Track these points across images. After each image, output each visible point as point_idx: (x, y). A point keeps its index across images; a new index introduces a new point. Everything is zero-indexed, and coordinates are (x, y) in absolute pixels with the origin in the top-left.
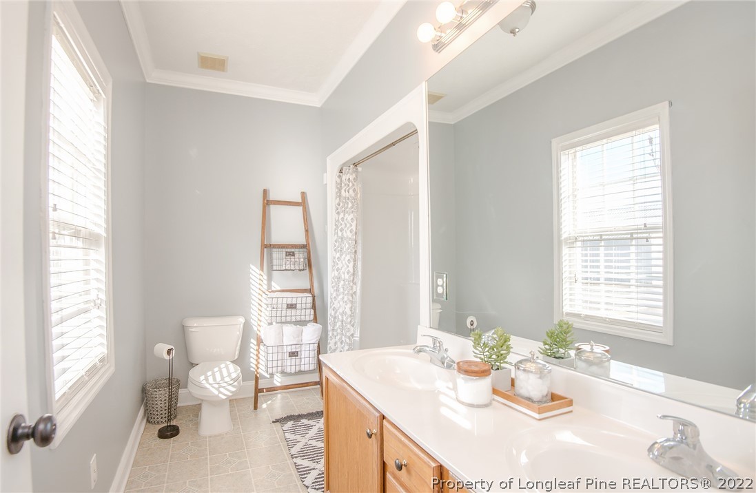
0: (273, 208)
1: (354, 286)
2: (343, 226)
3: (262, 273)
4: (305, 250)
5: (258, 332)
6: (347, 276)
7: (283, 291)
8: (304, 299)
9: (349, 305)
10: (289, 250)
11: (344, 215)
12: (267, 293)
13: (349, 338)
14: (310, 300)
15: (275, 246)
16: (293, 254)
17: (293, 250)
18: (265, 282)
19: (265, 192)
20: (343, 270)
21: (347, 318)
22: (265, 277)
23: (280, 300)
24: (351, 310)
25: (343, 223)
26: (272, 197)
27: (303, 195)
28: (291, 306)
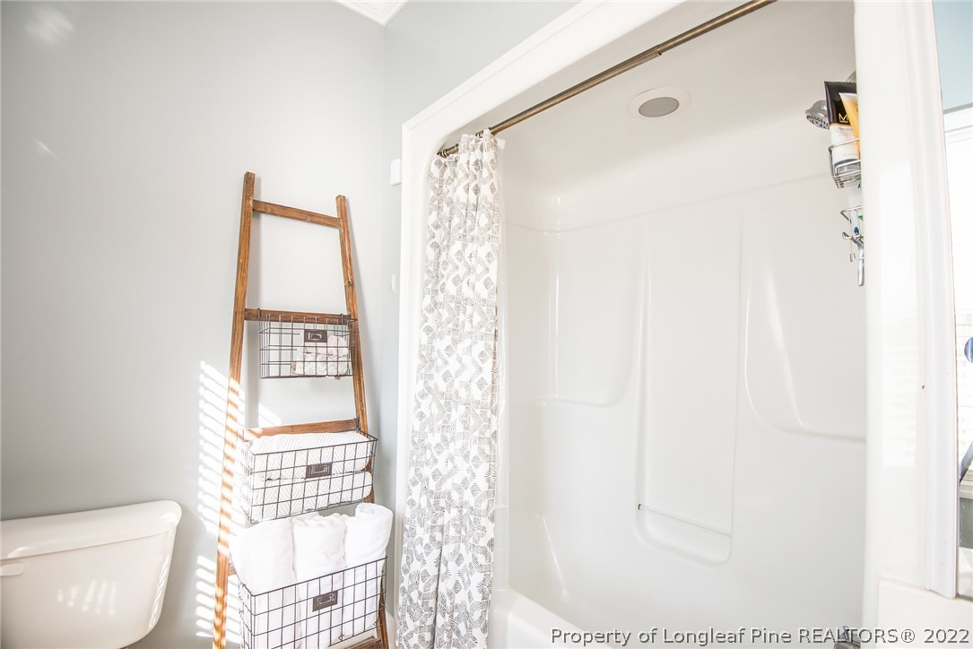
0: (266, 222)
1: (494, 419)
2: (462, 271)
3: (233, 384)
4: (345, 328)
5: (221, 548)
6: (477, 394)
7: (293, 429)
8: (351, 449)
9: (484, 467)
10: (310, 326)
11: (464, 246)
12: (248, 436)
13: (485, 553)
14: (364, 450)
15: (274, 316)
16: (323, 337)
17: (321, 327)
18: (243, 407)
19: (249, 180)
20: (465, 377)
21: (479, 501)
22: (243, 394)
23: (289, 459)
24: (489, 481)
25: (460, 264)
26: (266, 194)
27: (342, 202)
28: (318, 471)
